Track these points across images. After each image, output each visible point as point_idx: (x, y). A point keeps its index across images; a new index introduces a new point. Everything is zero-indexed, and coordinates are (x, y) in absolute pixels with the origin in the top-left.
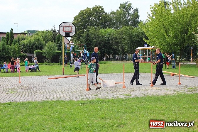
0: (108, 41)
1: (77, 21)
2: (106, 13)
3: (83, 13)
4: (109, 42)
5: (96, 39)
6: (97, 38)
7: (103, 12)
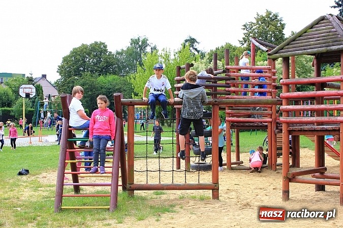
0: (110, 93)
1: (67, 63)
2: (110, 53)
3: (76, 53)
4: (111, 96)
5: (91, 90)
6: (94, 90)
7: (106, 51)
